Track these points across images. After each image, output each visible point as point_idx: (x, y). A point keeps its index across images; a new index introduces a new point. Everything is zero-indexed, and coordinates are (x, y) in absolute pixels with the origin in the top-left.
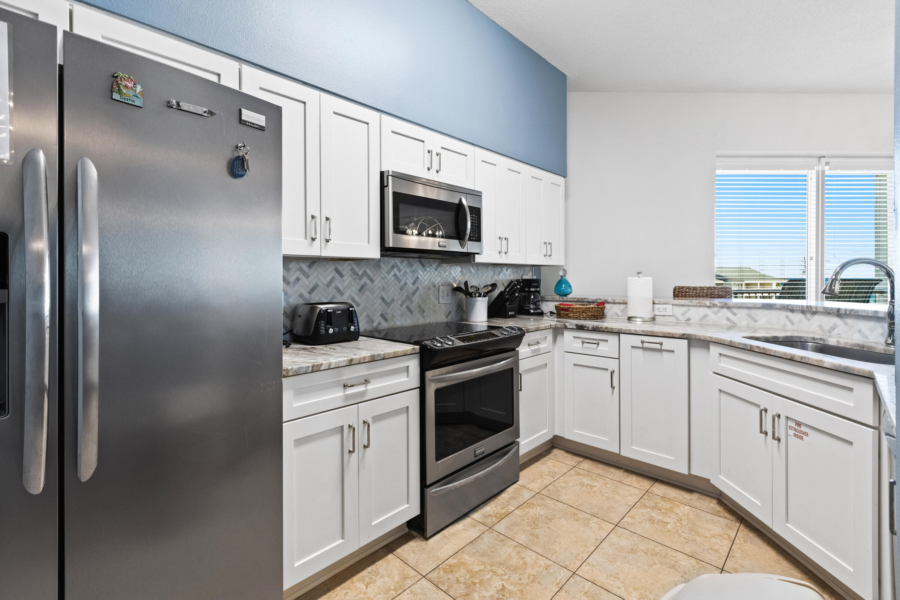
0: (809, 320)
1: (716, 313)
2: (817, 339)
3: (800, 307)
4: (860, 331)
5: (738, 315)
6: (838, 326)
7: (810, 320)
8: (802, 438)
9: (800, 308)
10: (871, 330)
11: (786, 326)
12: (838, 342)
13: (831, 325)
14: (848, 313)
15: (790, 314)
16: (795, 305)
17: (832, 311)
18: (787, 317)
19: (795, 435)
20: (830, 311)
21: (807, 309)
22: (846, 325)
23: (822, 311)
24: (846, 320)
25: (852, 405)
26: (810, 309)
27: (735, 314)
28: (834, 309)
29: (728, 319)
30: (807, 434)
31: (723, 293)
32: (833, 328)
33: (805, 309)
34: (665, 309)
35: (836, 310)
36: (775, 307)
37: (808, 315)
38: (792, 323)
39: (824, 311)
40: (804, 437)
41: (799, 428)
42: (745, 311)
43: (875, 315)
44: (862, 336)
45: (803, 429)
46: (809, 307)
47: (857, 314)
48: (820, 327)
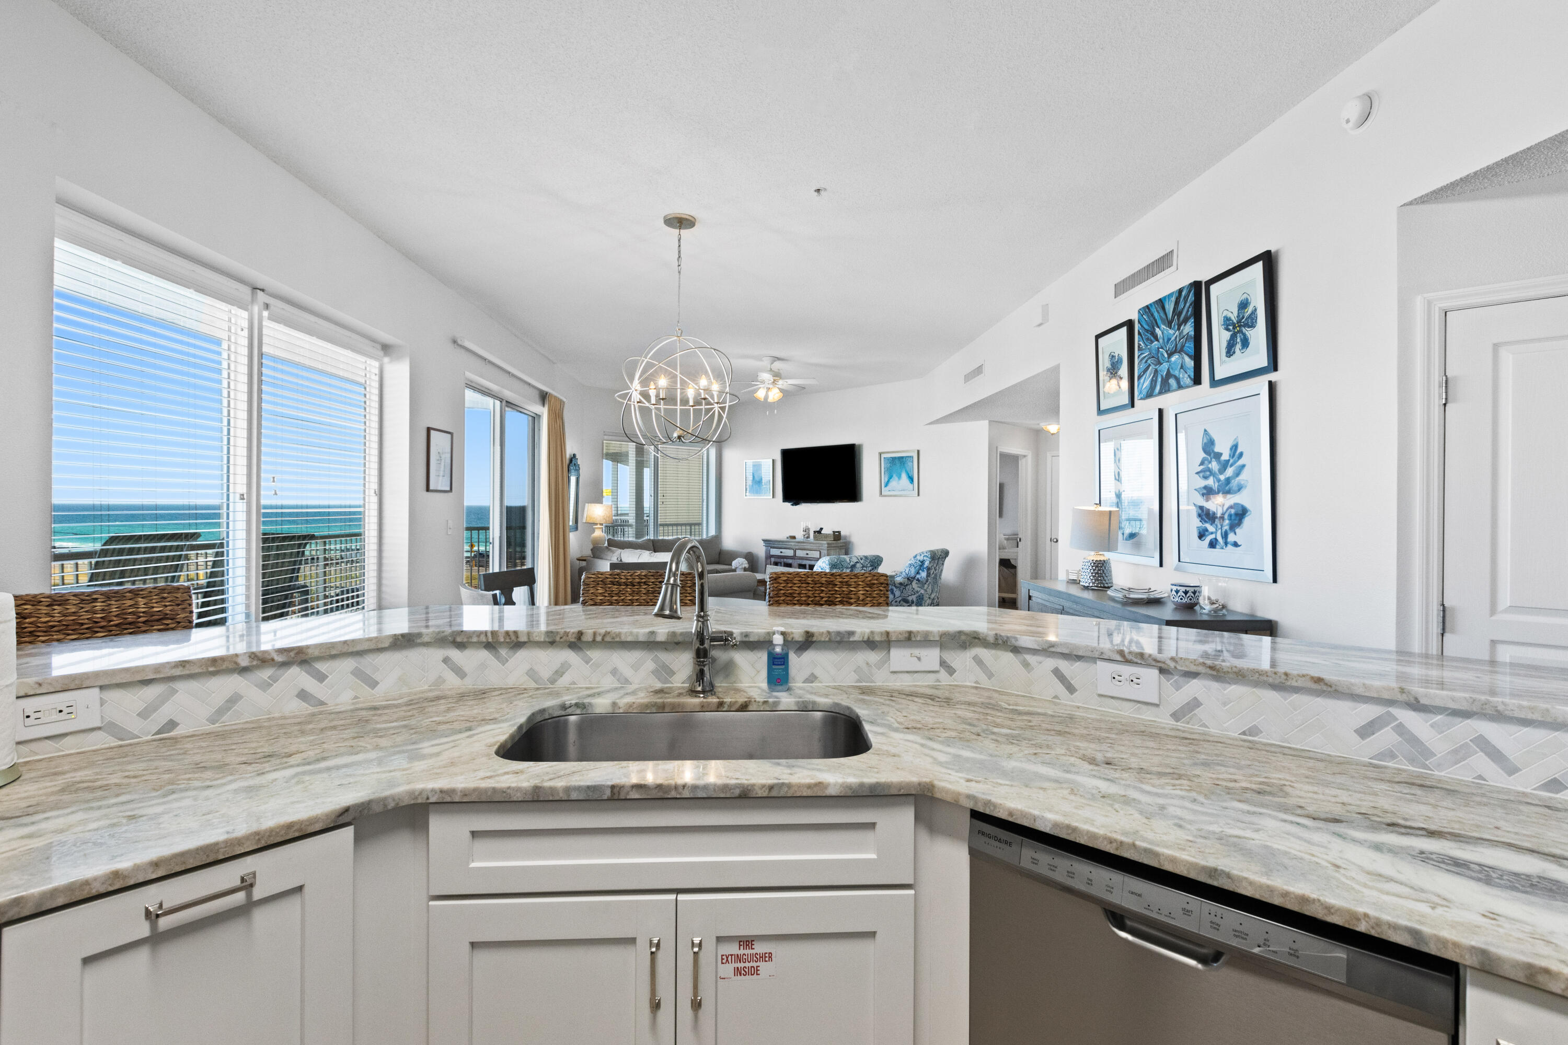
0: (504, 662)
1: (265, 686)
2: (570, 707)
3: (489, 635)
4: (614, 672)
5: (330, 677)
6: (571, 666)
7: (507, 661)
8: (755, 971)
9: (487, 639)
10: (636, 667)
11: (444, 681)
12: (614, 704)
13: (556, 666)
14: (599, 639)
15: (455, 654)
16: (474, 632)
17: (564, 638)
18: (446, 660)
19: (738, 972)
20: (561, 638)
21: (505, 638)
22: (587, 663)
23: (542, 640)
24: (588, 653)
25: (874, 856)
26: (513, 638)
27: (321, 677)
28: (570, 635)
29: (303, 695)
30: (767, 957)
31: (166, 606)
32: (559, 673)
33: (502, 640)
34: (66, 710)
35: (574, 636)
36: (419, 641)
37: (503, 652)
38: (460, 673)
39: (547, 640)
40: (762, 965)
41: (751, 951)
42: (348, 664)
43: (652, 640)
44: (618, 680)
45: (759, 948)
46: (511, 634)
47: (618, 639)
48: (532, 673)
